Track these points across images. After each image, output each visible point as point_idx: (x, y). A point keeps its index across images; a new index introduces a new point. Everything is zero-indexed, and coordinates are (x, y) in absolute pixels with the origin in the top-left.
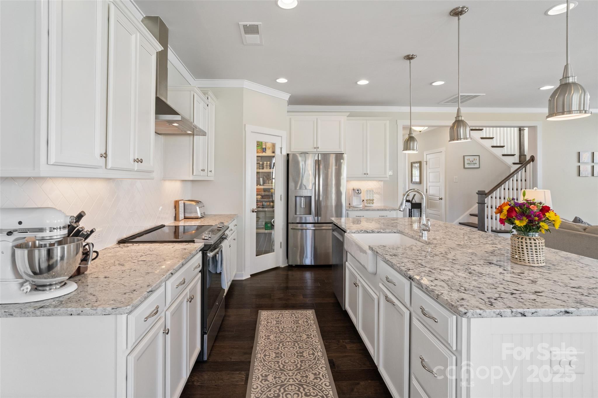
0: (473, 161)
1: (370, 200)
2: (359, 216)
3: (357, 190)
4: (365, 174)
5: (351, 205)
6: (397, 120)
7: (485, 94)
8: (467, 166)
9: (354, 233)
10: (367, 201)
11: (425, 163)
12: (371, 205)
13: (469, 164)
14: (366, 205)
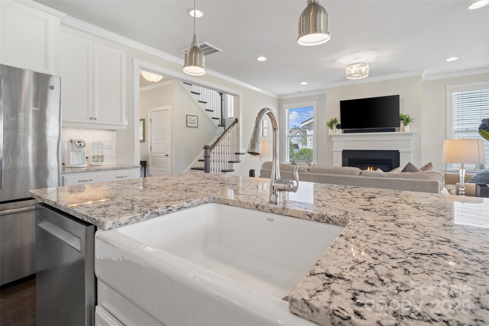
0: (193, 121)
1: (97, 156)
2: (85, 180)
3: (78, 142)
4: (91, 118)
5: (66, 165)
6: (133, 58)
7: (222, 51)
8: (189, 125)
9: (126, 224)
10: (93, 158)
11: (149, 120)
12: (100, 163)
13: (190, 123)
14: (92, 163)
